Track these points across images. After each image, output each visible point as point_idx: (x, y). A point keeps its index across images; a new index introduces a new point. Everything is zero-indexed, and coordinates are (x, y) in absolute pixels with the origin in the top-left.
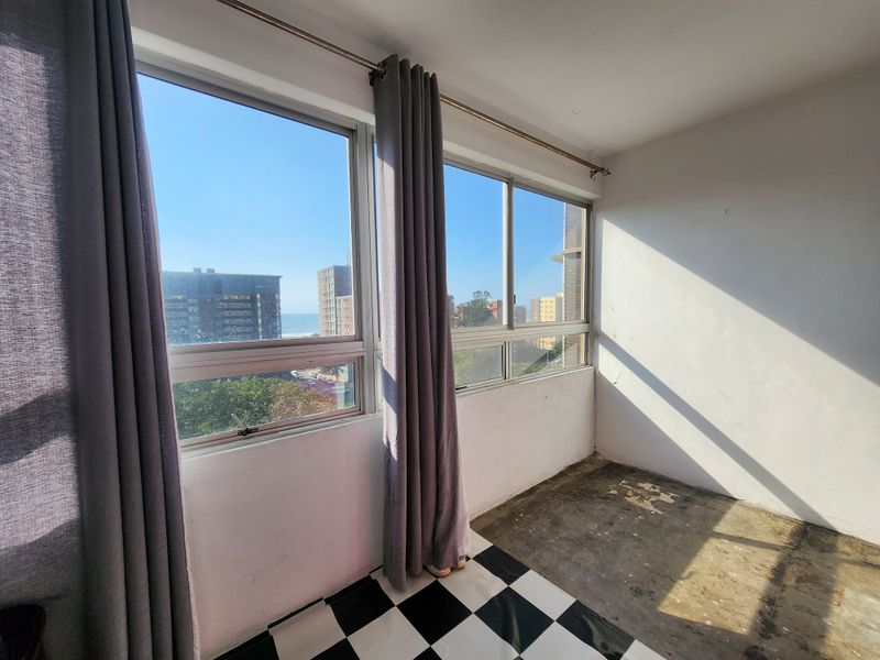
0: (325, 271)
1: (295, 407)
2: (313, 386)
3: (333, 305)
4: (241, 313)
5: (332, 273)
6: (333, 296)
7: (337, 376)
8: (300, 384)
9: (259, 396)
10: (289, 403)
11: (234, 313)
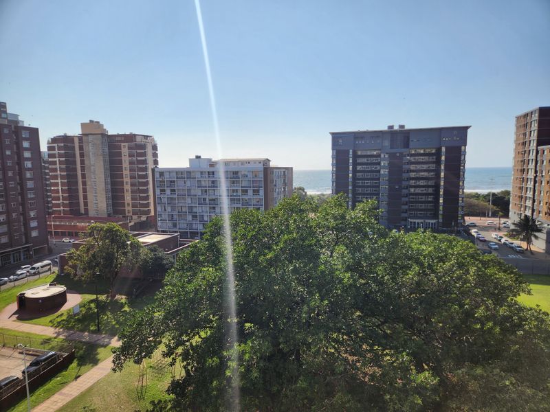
0: (526, 116)
1: (467, 272)
2: (496, 249)
3: (532, 156)
4: (425, 167)
5: (536, 117)
6: (533, 145)
7: (529, 242)
8: (480, 246)
9: (430, 252)
10: (461, 266)
11: (419, 167)
